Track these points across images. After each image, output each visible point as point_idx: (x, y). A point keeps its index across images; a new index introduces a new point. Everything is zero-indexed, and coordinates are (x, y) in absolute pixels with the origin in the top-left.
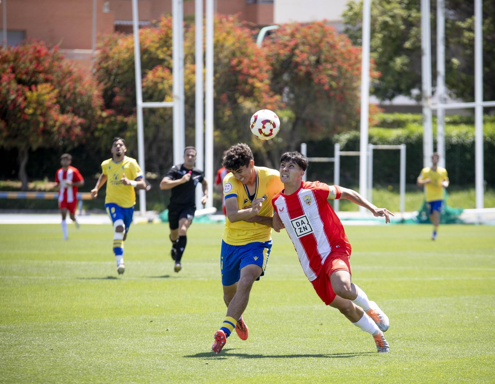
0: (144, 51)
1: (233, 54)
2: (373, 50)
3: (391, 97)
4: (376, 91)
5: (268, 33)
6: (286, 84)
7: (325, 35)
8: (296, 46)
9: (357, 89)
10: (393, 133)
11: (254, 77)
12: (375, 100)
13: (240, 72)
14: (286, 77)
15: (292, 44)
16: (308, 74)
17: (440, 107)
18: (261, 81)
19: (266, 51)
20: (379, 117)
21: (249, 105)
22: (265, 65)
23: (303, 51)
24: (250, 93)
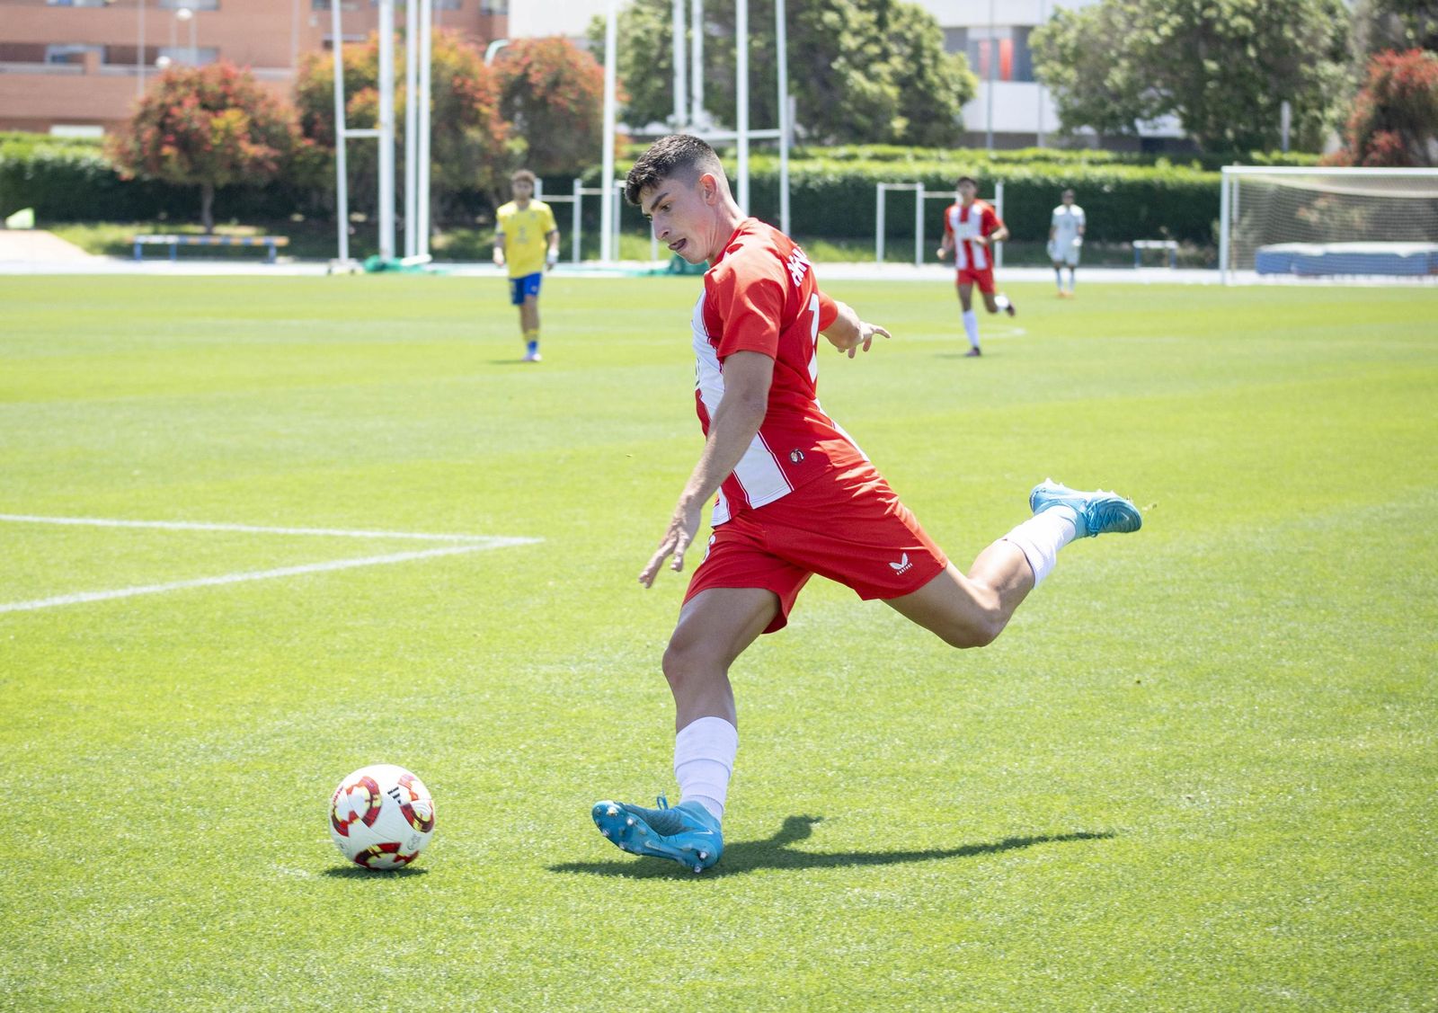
0: (348, 71)
1: (457, 74)
2: (620, 69)
3: (643, 125)
4: (627, 118)
5: (500, 50)
6: (518, 109)
7: (563, 52)
8: (530, 65)
9: (599, 116)
11: (480, 101)
12: (624, 129)
13: (464, 96)
14: (518, 101)
15: (525, 62)
16: (544, 98)
18: (488, 105)
19: (494, 71)
20: (627, 148)
21: (473, 134)
22: (493, 87)
23: (538, 71)
24: (475, 120)
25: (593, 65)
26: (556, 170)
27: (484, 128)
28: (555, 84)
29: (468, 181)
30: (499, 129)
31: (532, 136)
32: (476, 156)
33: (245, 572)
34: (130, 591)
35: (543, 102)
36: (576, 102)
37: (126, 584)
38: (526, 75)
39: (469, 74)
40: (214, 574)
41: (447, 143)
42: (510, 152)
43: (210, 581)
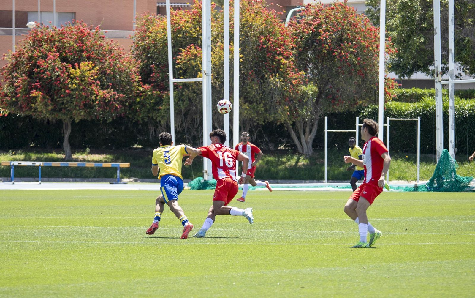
0: (176, 31)
1: (262, 33)
6: (310, 61)
7: (346, 16)
8: (320, 25)
9: (376, 65)
10: (410, 107)
11: (281, 54)
13: (268, 50)
14: (310, 54)
15: (316, 23)
18: (287, 58)
19: (292, 30)
20: (396, 91)
21: (275, 80)
22: (290, 44)
23: (325, 31)
24: (277, 70)
25: (370, 25)
26: (340, 109)
27: (284, 76)
28: (340, 40)
29: (271, 118)
30: (295, 76)
31: (321, 82)
32: (278, 98)
35: (330, 54)
36: (356, 55)
38: (316, 33)
39: (273, 34)
41: (254, 88)
42: (305, 93)
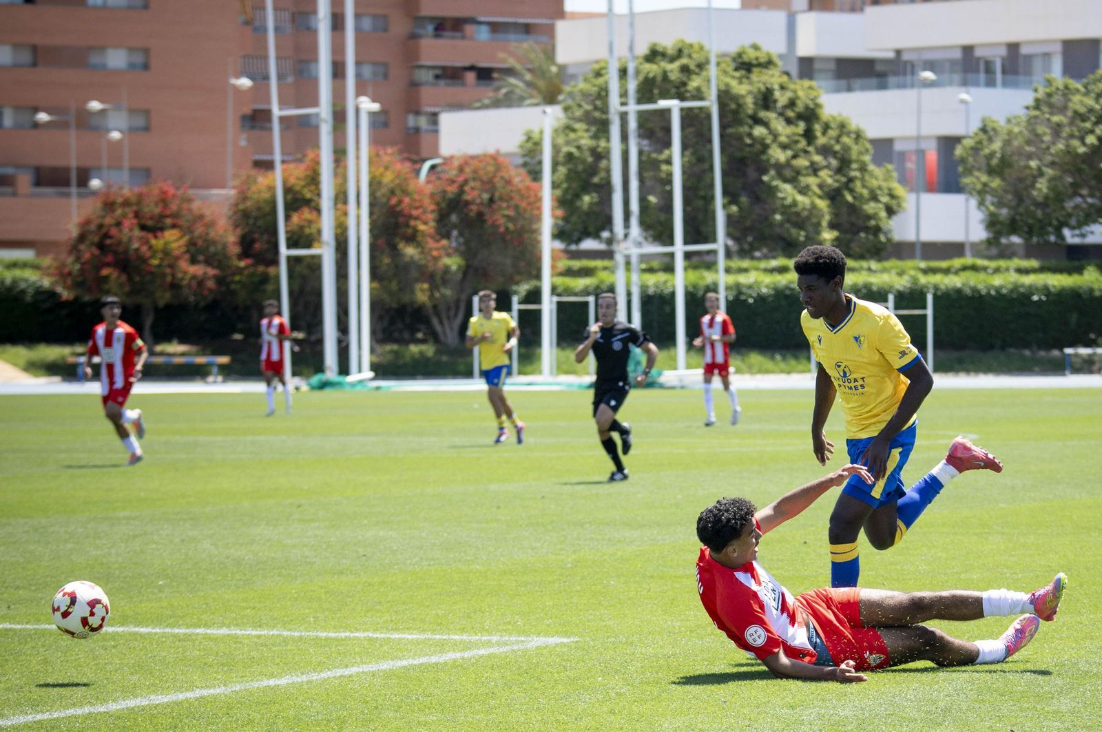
0: (287, 190)
1: (392, 192)
2: (555, 186)
3: (578, 241)
4: (559, 234)
5: (433, 167)
6: (455, 226)
7: (498, 168)
8: (466, 182)
9: (537, 232)
10: (581, 283)
11: (417, 218)
12: (559, 245)
13: (400, 213)
14: (454, 218)
15: (461, 179)
16: (480, 215)
17: (635, 252)
18: (425, 223)
19: (429, 189)
20: (564, 264)
21: (410, 251)
22: (429, 204)
23: (474, 189)
24: (413, 237)
27: (420, 245)
28: (491, 201)
29: (406, 299)
30: (436, 246)
31: (468, 253)
32: (414, 273)
33: (302, 674)
34: (198, 693)
35: (480, 219)
36: (512, 219)
37: (191, 687)
38: (461, 191)
39: (406, 192)
40: (272, 676)
41: (386, 262)
42: (447, 270)
43: (272, 682)
